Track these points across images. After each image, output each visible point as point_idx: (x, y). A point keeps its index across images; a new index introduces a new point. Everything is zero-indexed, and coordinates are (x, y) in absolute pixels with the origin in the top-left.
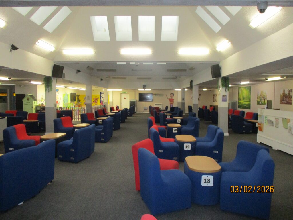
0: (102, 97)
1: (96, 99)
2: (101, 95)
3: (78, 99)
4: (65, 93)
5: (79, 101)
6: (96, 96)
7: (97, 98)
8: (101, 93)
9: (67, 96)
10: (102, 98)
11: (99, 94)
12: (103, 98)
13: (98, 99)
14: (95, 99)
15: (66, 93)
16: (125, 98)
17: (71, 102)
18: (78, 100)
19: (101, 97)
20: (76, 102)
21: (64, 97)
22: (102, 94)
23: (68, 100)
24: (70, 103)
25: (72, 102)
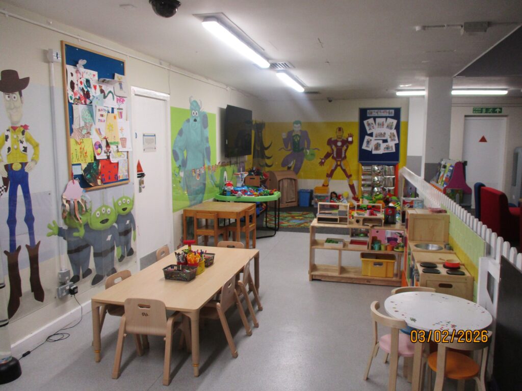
0: (371, 135)
1: (339, 144)
2: (365, 122)
3: (259, 140)
4: (188, 107)
5: (261, 153)
6: (340, 129)
7: (345, 135)
8: (364, 114)
9: (205, 124)
10: (367, 138)
11: (356, 118)
12: (373, 138)
13: (351, 142)
14: (335, 142)
15: (195, 105)
16: (483, 140)
17: (228, 160)
18: (259, 148)
19: (363, 133)
20: (248, 158)
21: (181, 133)
22: (371, 121)
23: (208, 150)
24: (223, 164)
25: (234, 160)
